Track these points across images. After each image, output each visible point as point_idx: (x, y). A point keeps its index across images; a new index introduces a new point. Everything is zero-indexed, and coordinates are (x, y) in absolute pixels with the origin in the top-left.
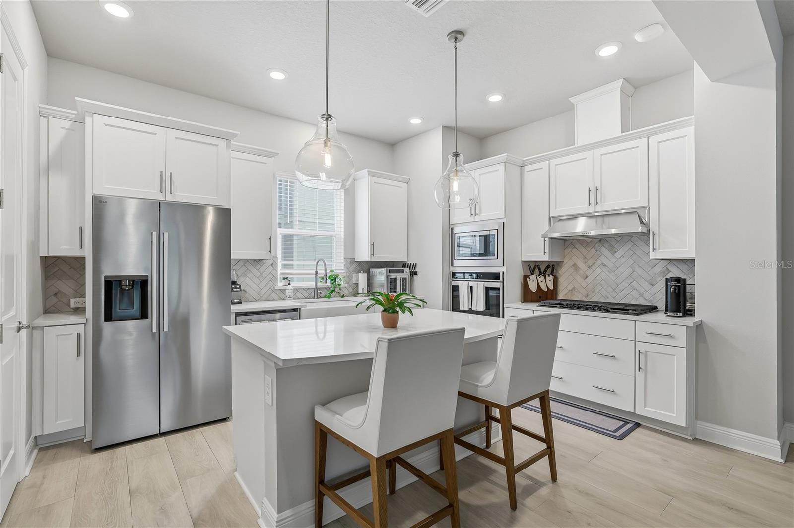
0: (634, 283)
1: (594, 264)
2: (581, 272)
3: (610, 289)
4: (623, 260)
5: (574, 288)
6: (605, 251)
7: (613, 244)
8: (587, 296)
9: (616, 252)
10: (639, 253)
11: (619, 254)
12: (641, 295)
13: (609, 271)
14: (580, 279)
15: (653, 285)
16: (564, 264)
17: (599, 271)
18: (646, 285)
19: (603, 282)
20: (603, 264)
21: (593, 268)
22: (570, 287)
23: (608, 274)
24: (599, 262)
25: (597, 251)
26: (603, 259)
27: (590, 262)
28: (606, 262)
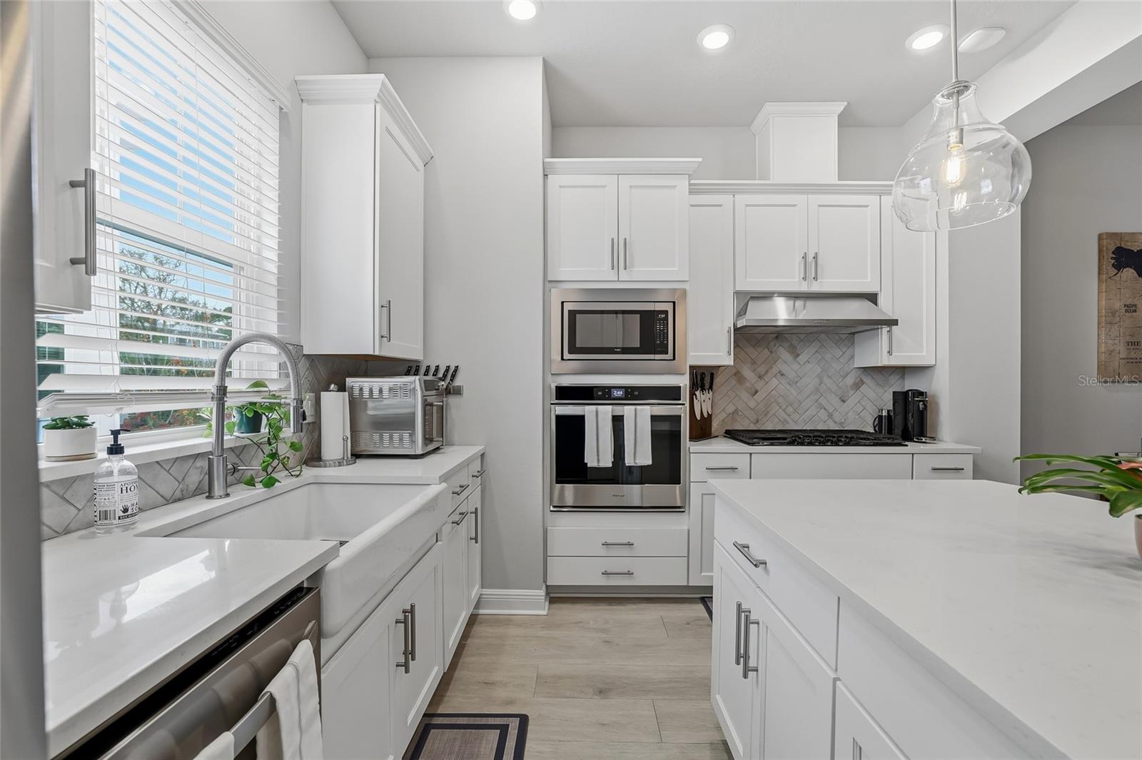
0: (822, 401)
1: (767, 372)
2: (748, 384)
3: (790, 410)
4: (809, 366)
5: (736, 411)
6: (784, 354)
7: (795, 343)
8: (757, 421)
9: (798, 355)
10: (828, 356)
11: (803, 357)
12: (830, 416)
13: (789, 383)
14: (745, 396)
15: (844, 401)
16: (719, 372)
17: (774, 382)
18: (835, 401)
19: (781, 400)
20: (780, 372)
21: (766, 378)
22: (731, 409)
23: (788, 386)
24: (775, 370)
25: (771, 352)
26: (780, 366)
27: (762, 369)
28: (785, 369)
